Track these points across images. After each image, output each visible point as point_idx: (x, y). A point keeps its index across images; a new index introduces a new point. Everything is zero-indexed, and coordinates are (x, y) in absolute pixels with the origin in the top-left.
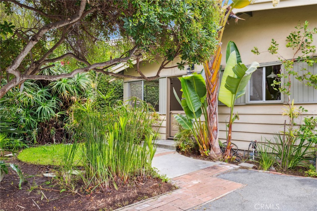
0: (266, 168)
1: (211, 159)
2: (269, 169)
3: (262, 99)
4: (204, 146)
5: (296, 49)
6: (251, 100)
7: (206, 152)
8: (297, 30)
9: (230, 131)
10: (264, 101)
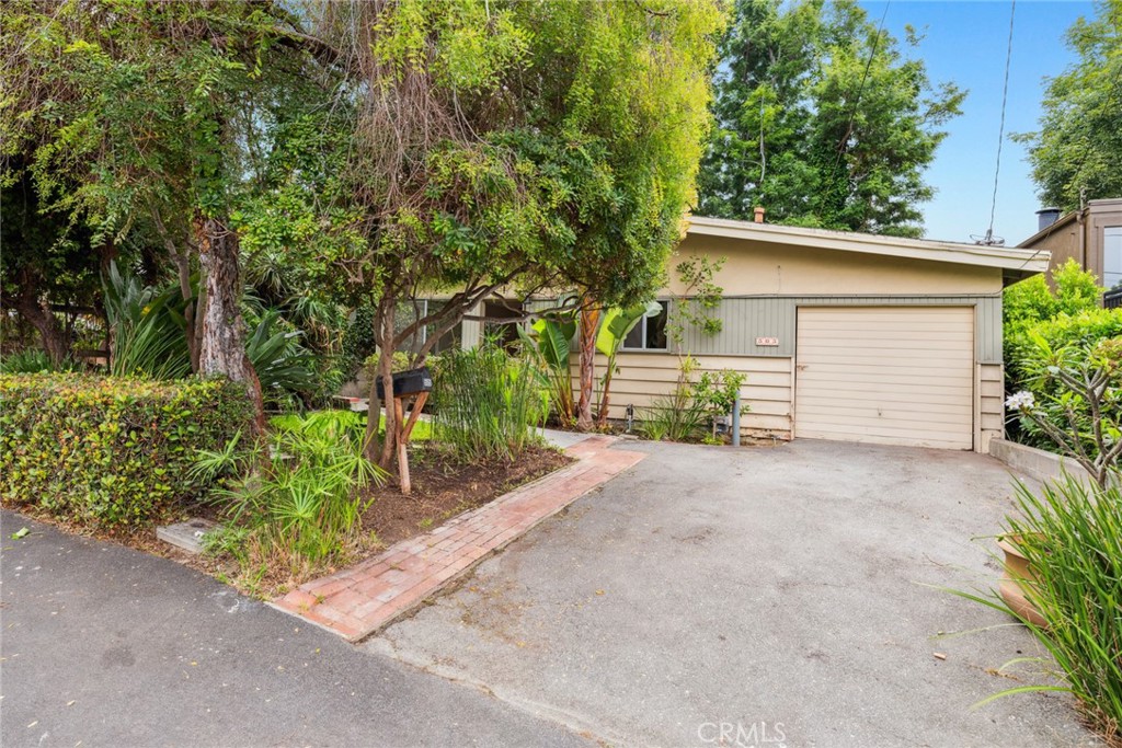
0: (658, 437)
1: (579, 430)
2: (662, 438)
3: (641, 346)
4: (570, 412)
5: (689, 284)
6: (625, 346)
7: (573, 421)
8: (691, 261)
9: (606, 391)
10: (644, 348)
